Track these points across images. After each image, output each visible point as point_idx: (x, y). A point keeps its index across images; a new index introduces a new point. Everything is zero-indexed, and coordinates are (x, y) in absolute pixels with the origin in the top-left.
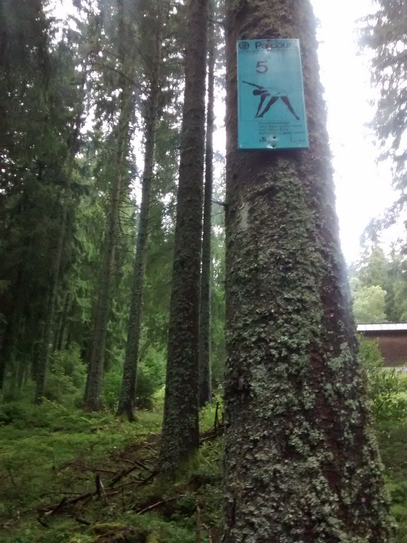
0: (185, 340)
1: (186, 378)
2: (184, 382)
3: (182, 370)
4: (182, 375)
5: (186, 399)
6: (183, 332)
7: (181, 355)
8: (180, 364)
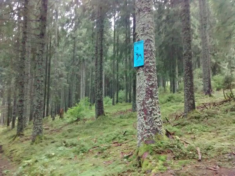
0: (187, 79)
1: (189, 90)
2: (188, 91)
3: (187, 88)
4: (187, 89)
5: (189, 96)
6: (187, 77)
7: (186, 83)
8: (187, 86)
